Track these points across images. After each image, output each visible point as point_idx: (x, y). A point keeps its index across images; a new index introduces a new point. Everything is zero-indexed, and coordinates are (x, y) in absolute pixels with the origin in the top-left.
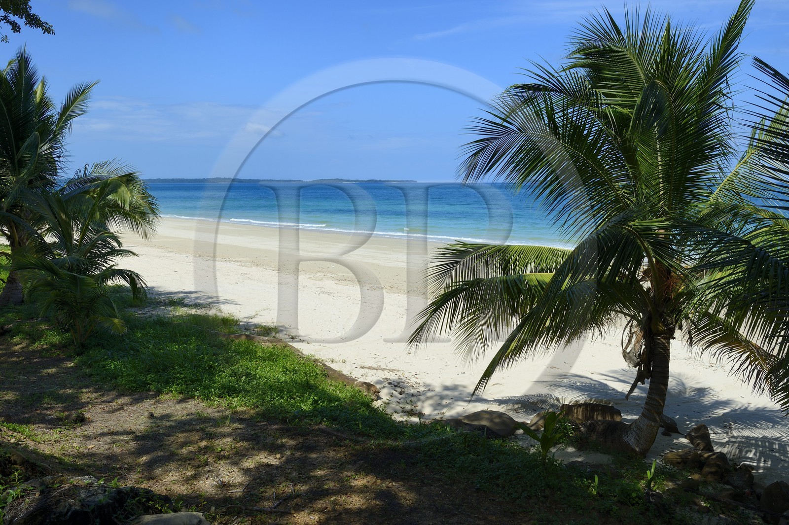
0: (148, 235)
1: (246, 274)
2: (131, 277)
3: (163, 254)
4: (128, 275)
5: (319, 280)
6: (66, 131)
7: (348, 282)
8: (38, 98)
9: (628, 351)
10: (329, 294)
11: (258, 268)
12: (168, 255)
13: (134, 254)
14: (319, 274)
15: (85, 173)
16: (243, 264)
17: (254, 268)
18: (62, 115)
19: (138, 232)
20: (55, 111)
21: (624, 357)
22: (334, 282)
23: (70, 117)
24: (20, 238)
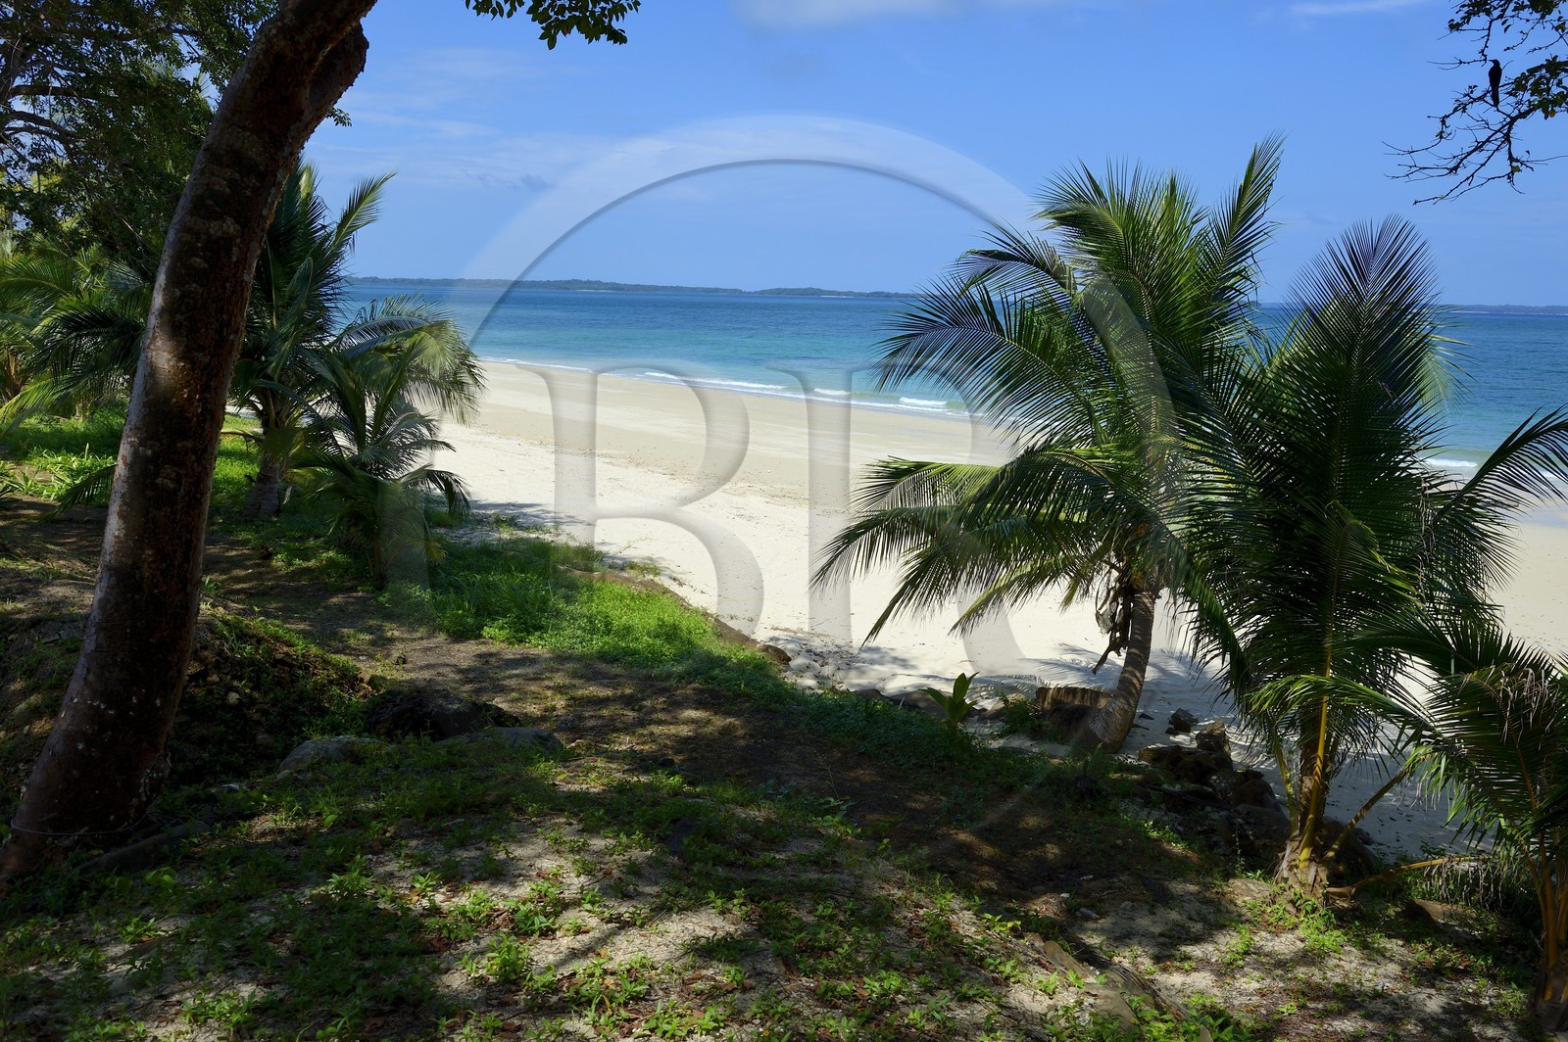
0: (466, 416)
1: (617, 480)
2: (447, 481)
3: (479, 438)
4: (442, 479)
5: (740, 495)
6: (346, 248)
7: (787, 500)
8: (303, 195)
9: (1101, 612)
10: (750, 518)
11: (639, 469)
12: (487, 439)
13: (447, 445)
14: (741, 484)
15: (372, 315)
16: (613, 460)
17: (632, 470)
18: (341, 226)
19: (451, 411)
20: (330, 217)
21: (1097, 619)
22: (763, 499)
23: (354, 228)
24: (278, 414)
